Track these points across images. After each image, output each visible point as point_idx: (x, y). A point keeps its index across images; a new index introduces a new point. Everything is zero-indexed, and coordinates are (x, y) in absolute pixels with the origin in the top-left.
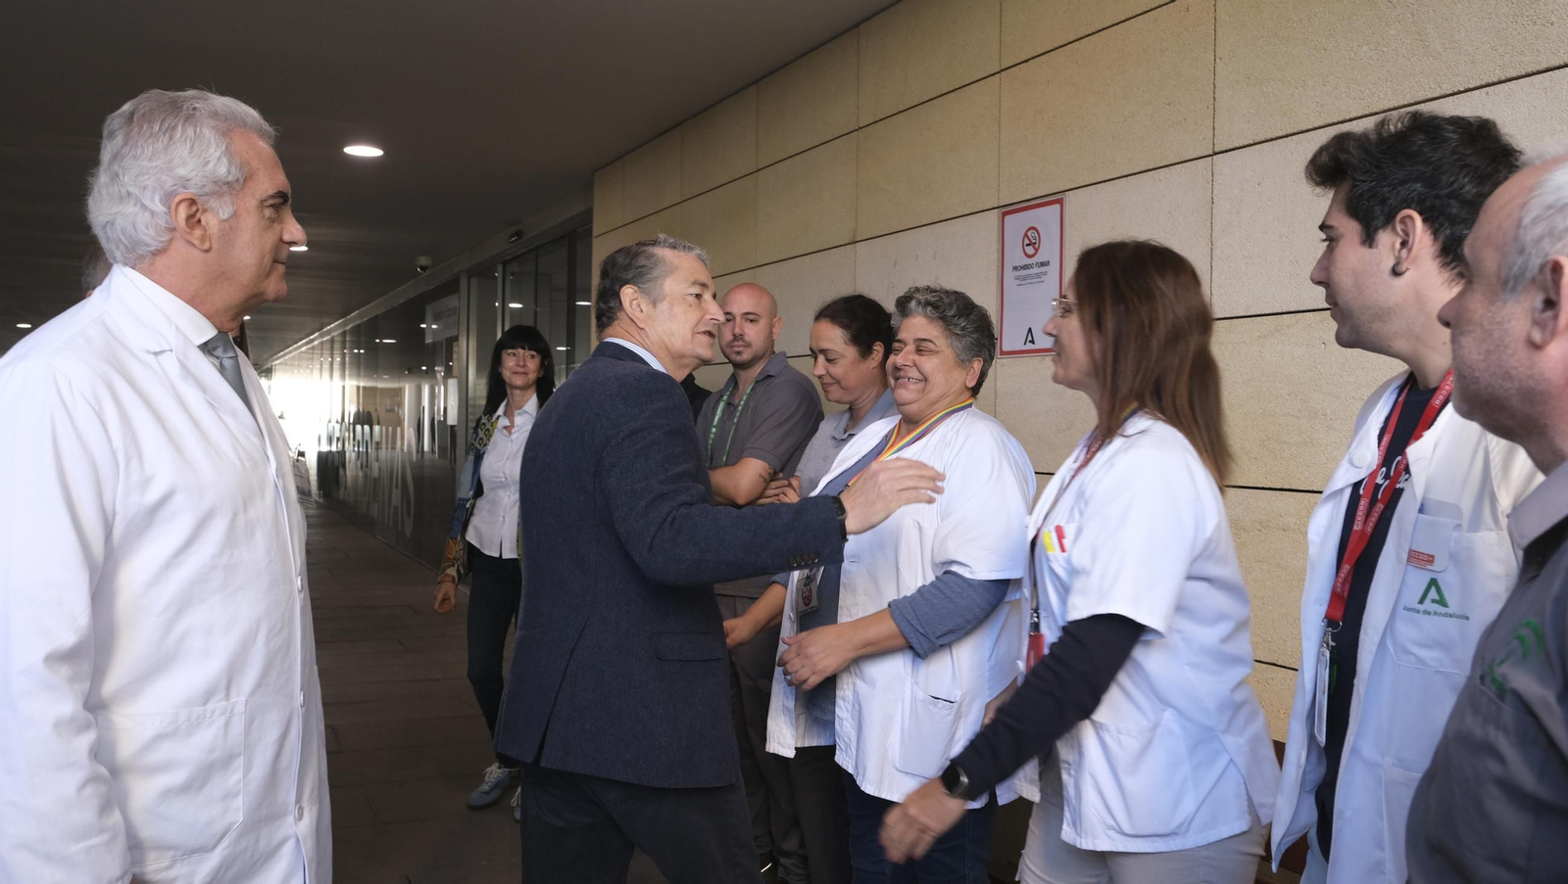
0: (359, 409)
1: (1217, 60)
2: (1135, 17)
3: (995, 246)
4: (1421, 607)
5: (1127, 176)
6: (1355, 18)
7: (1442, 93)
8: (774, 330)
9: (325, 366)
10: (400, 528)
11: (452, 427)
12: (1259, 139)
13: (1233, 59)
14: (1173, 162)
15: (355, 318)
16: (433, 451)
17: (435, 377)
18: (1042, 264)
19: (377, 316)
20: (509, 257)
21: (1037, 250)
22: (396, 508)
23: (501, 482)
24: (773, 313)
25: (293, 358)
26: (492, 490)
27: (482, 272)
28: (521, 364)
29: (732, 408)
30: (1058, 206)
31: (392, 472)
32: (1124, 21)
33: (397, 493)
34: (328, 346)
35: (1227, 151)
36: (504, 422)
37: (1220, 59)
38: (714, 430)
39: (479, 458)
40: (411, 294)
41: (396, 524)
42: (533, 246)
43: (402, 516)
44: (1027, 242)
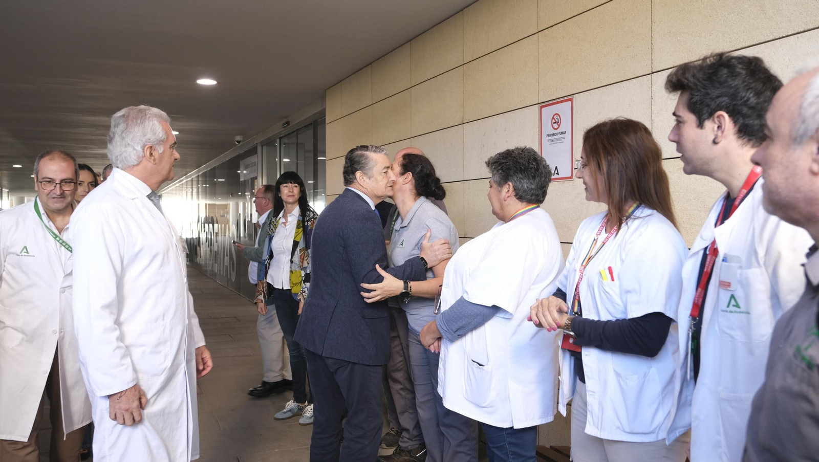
0: (206, 216)
1: (653, 23)
2: (609, 2)
3: (537, 123)
4: (728, 309)
5: (606, 86)
7: (774, 38)
9: (188, 194)
10: (229, 277)
13: (662, 23)
14: (630, 78)
15: (204, 168)
16: (245, 237)
17: (246, 198)
18: (562, 133)
19: (215, 167)
20: (283, 135)
21: (559, 126)
22: (227, 267)
23: (282, 250)
25: (173, 189)
26: (277, 255)
27: (269, 143)
28: (291, 191)
30: (570, 102)
31: (224, 248)
32: (603, 4)
33: (227, 259)
34: (190, 183)
35: (659, 71)
36: (282, 220)
37: (655, 22)
39: (271, 239)
40: (232, 156)
41: (227, 275)
42: (295, 129)
43: (230, 271)
44: (554, 121)
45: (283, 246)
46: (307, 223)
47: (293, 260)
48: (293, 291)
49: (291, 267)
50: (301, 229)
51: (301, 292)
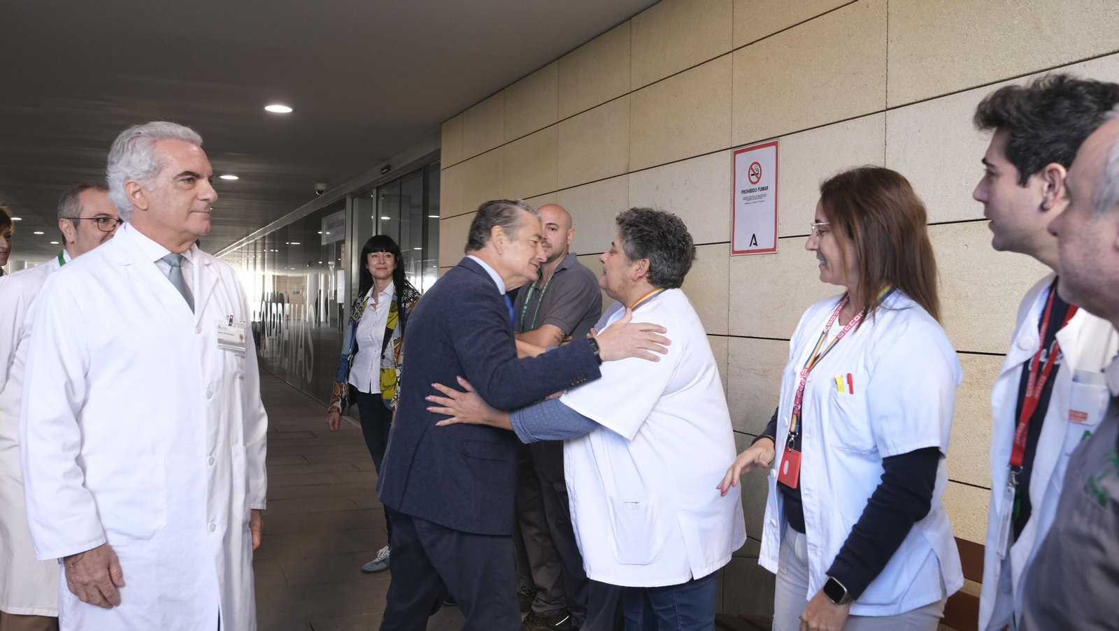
0: (274, 291)
1: (889, 43)
2: (830, 11)
3: (729, 175)
5: (823, 126)
6: (988, 12)
7: (1052, 65)
8: (569, 238)
9: (250, 261)
10: (303, 377)
11: (340, 304)
12: (919, 99)
13: (901, 42)
14: (857, 116)
15: (272, 227)
16: (327, 322)
17: (329, 269)
18: (763, 189)
19: (287, 226)
20: (381, 184)
21: (759, 179)
22: (301, 362)
23: (370, 342)
24: (569, 225)
25: (229, 255)
26: (364, 347)
27: (362, 194)
28: (382, 262)
29: (538, 292)
30: (774, 147)
31: (298, 337)
32: (822, 15)
33: (301, 351)
34: (252, 247)
35: (896, 108)
36: (371, 301)
37: (891, 41)
38: (525, 307)
39: (355, 326)
40: (311, 210)
41: (300, 374)
42: (398, 176)
43: (305, 368)
44: (752, 172)
45: (371, 336)
46: (405, 305)
47: (384, 354)
48: (385, 397)
49: (381, 364)
50: (397, 313)
51: (396, 397)
